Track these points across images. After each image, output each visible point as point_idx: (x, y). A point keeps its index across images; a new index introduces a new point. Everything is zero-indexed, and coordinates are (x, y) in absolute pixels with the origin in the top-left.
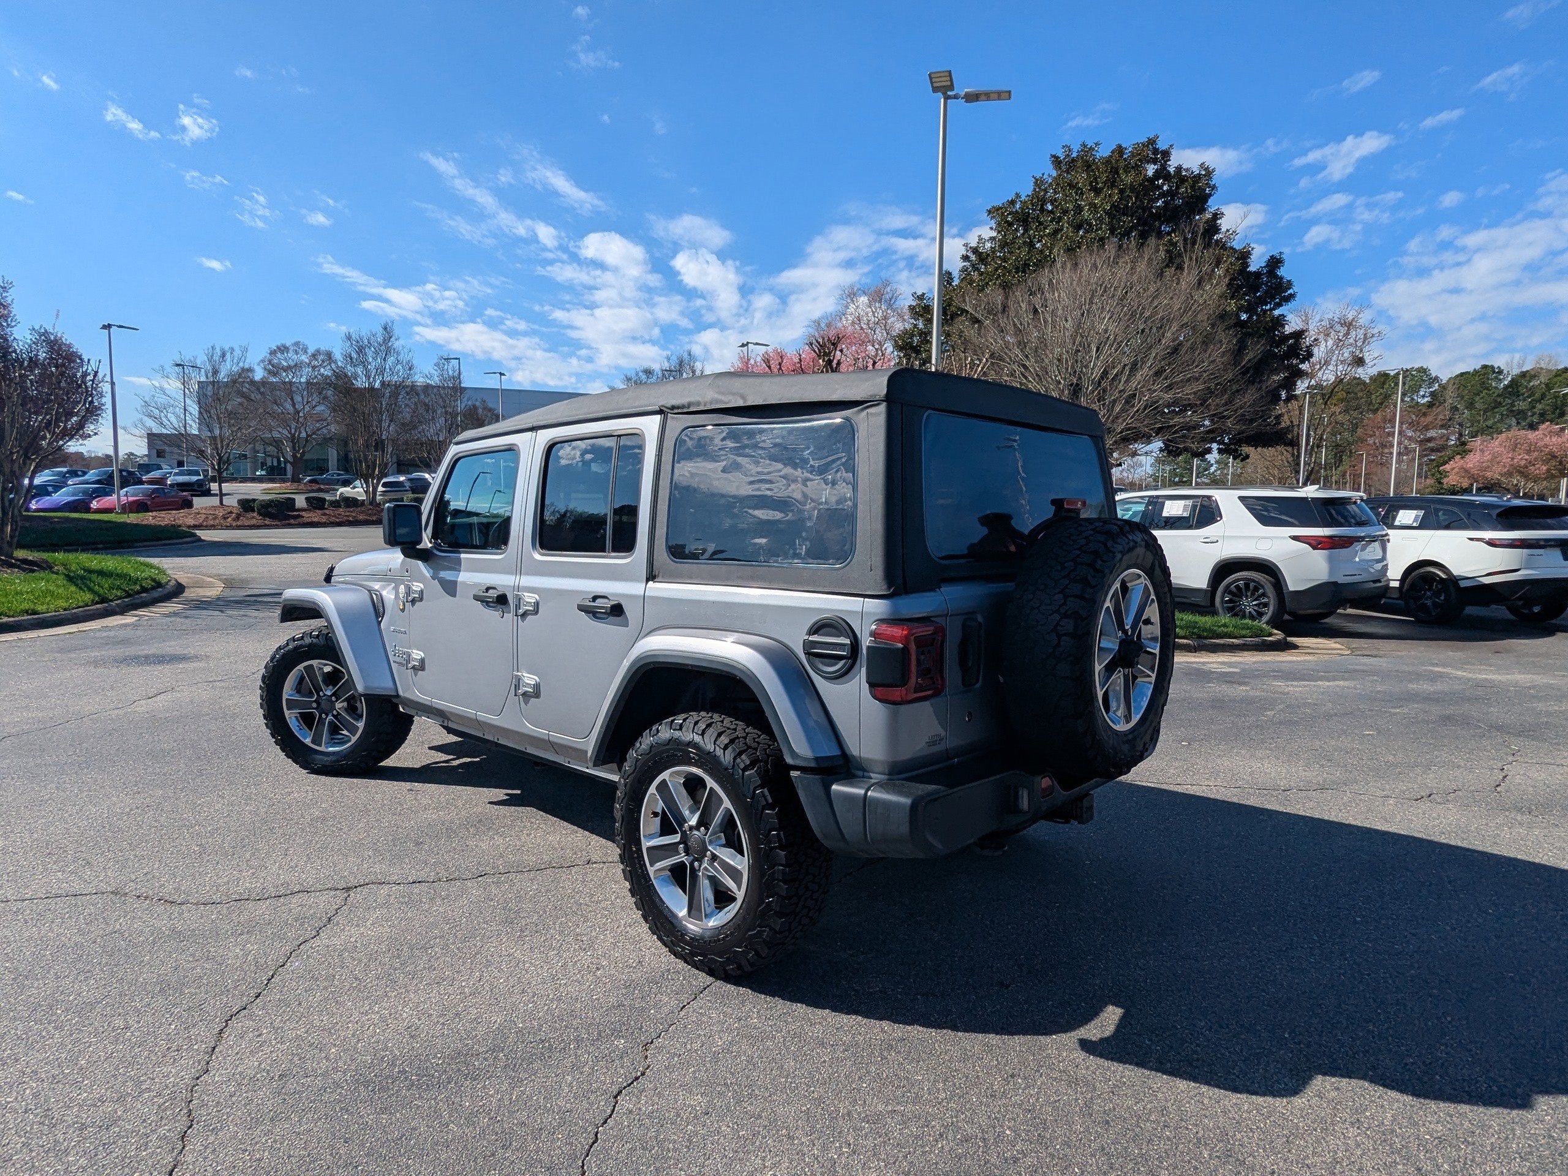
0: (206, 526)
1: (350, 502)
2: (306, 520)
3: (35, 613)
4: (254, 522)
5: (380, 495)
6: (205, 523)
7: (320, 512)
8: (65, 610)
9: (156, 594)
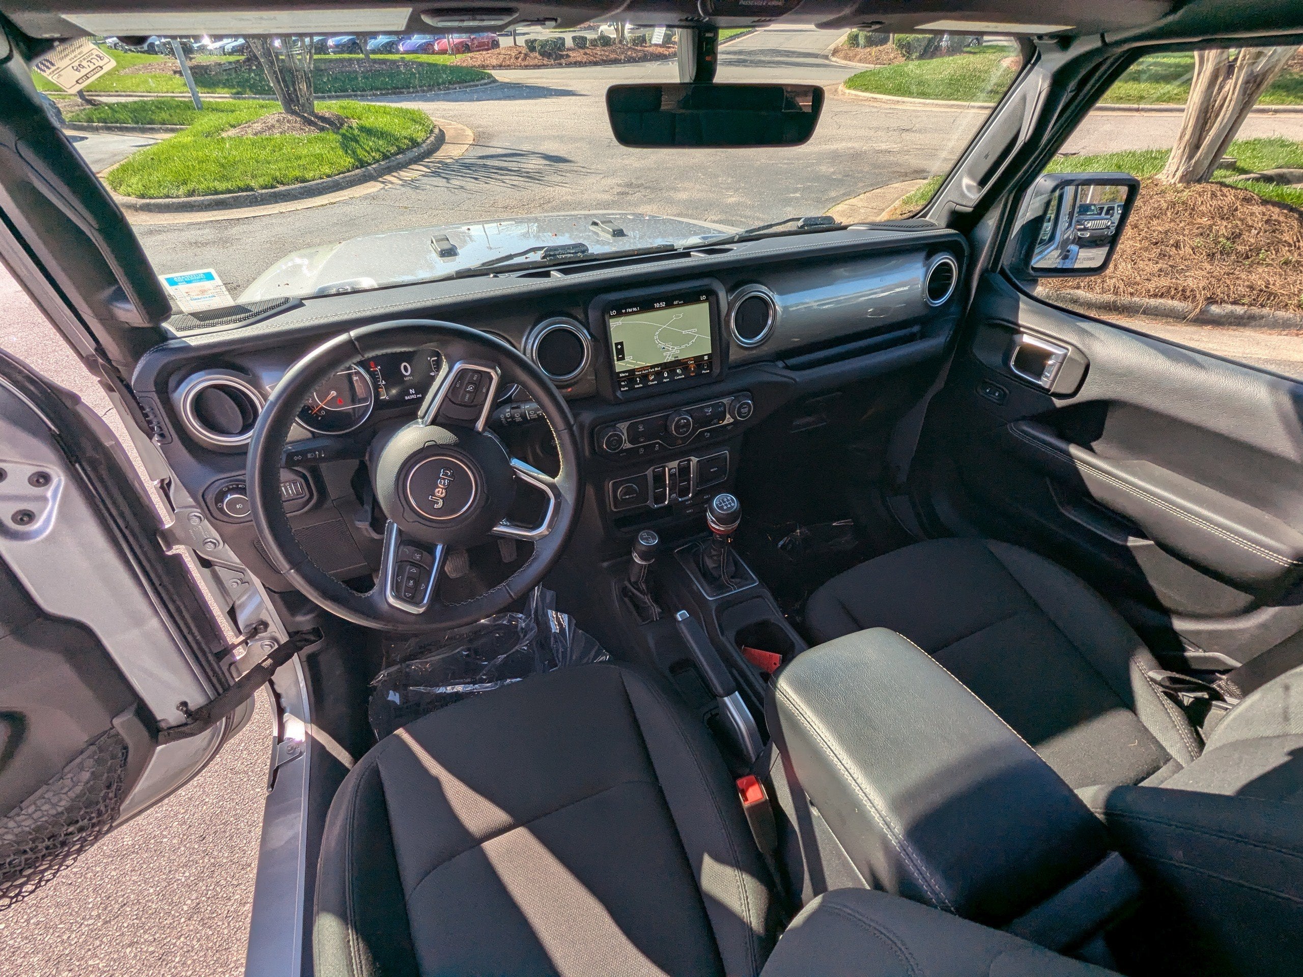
0: (504, 66)
1: (605, 41)
2: (572, 60)
3: (304, 180)
4: (536, 61)
5: (629, 33)
6: (503, 64)
7: (582, 51)
8: (328, 176)
9: (410, 155)
